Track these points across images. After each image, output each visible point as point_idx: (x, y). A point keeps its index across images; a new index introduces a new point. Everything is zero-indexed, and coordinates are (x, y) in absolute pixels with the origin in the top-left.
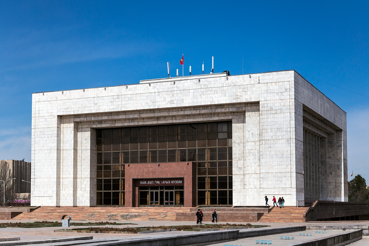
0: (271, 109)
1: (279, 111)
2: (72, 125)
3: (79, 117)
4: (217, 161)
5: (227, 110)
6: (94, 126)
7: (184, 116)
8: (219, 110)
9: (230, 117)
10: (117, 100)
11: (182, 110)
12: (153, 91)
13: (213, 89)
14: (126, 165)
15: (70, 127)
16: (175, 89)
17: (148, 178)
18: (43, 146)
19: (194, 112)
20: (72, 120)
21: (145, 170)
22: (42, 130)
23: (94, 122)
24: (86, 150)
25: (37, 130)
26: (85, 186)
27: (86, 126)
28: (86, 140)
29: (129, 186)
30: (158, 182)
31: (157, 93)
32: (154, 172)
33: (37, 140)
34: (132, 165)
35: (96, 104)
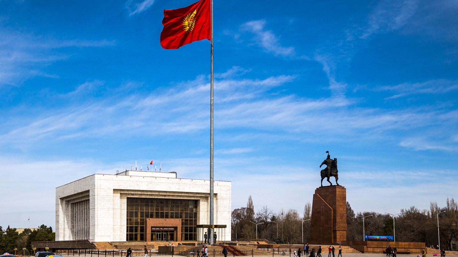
0: (222, 198)
1: (225, 199)
2: (119, 195)
3: (123, 191)
4: (189, 219)
5: (201, 196)
6: (129, 196)
7: (178, 196)
8: (197, 195)
9: (199, 199)
10: (150, 184)
11: (180, 193)
12: (169, 182)
13: (198, 185)
14: (148, 219)
15: (117, 196)
16: (181, 183)
17: (159, 226)
18: (104, 206)
19: (186, 195)
20: (119, 192)
21: (158, 222)
22: (102, 196)
23: (129, 194)
24: (124, 209)
25: (99, 196)
26: (124, 230)
27: (124, 196)
28: (124, 203)
29: (149, 230)
30: (162, 229)
31: (171, 184)
32: (163, 224)
33: (99, 202)
34: (151, 219)
35: (138, 185)
